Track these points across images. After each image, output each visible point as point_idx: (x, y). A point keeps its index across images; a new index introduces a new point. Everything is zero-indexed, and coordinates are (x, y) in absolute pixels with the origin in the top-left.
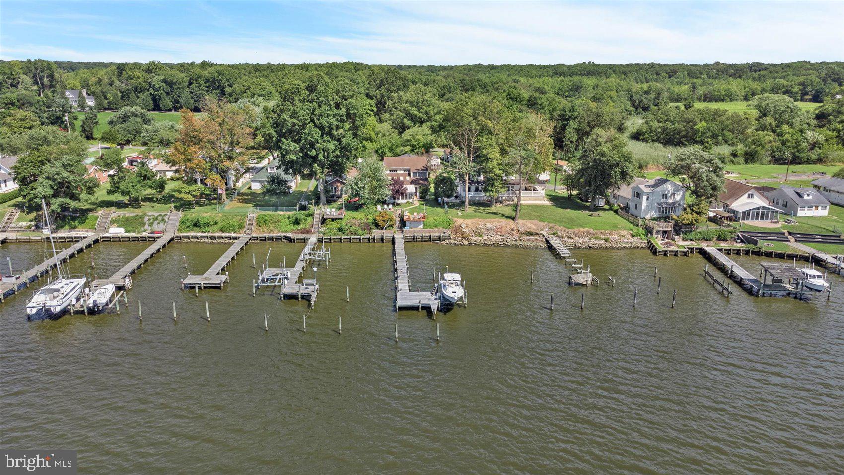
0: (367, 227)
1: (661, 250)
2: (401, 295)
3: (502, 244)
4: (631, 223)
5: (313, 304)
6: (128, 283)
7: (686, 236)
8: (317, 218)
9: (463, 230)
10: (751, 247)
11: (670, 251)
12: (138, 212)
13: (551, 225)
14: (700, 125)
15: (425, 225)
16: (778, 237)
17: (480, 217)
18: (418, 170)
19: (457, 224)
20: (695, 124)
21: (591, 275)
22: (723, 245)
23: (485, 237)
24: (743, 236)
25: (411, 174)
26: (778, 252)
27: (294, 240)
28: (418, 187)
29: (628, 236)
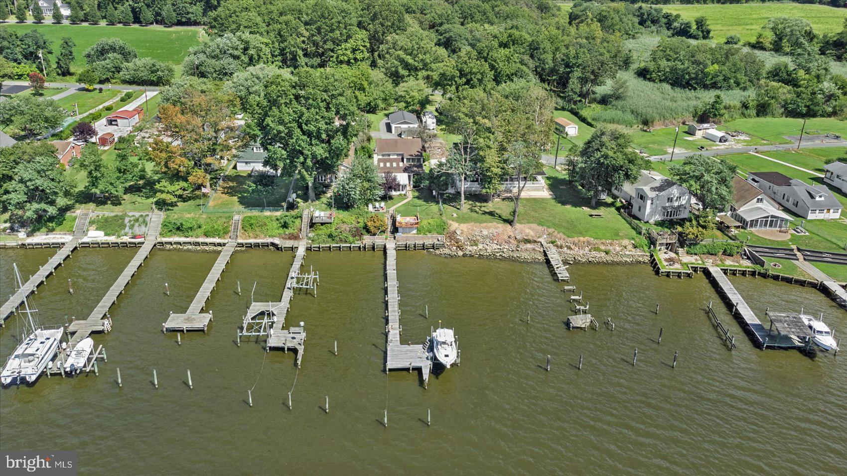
0: (358, 233)
1: (664, 270)
2: (393, 351)
3: (498, 255)
4: (633, 228)
5: (299, 364)
6: (107, 325)
7: (690, 250)
8: (306, 220)
9: (458, 237)
10: (758, 268)
11: (672, 272)
12: (117, 211)
13: (551, 230)
14: (711, 68)
15: (418, 230)
16: (786, 254)
17: (476, 221)
18: (412, 155)
19: (452, 229)
20: (705, 66)
21: (590, 315)
22: (729, 262)
23: (480, 246)
24: (749, 251)
25: (405, 160)
26: (786, 276)
27: (281, 248)
28: (412, 174)
29: (630, 247)
